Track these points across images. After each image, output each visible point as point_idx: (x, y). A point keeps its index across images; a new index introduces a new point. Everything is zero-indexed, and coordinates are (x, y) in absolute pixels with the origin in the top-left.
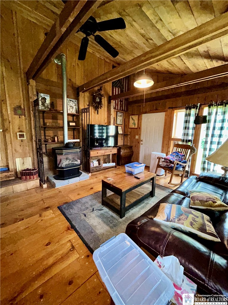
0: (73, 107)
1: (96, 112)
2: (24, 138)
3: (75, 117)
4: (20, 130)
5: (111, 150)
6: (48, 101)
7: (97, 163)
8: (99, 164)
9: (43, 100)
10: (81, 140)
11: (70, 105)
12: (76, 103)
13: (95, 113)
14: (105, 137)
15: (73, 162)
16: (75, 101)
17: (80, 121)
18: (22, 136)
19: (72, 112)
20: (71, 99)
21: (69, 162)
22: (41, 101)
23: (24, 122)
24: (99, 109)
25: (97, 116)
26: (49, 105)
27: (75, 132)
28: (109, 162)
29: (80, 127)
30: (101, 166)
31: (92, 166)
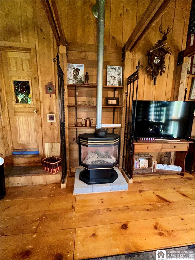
0: (115, 78)
1: (153, 81)
2: (54, 120)
3: (117, 93)
4: (50, 111)
5: (175, 145)
6: (82, 73)
7: (145, 162)
8: (150, 165)
9: (76, 72)
10: (123, 125)
11: (110, 74)
12: (120, 71)
13: (149, 84)
14: (163, 121)
15: (103, 159)
16: (119, 69)
17: (124, 97)
18: (51, 118)
19: (112, 84)
20: (113, 67)
21: (97, 158)
22: (73, 73)
23: (54, 101)
24: (157, 75)
25: (153, 88)
26: (82, 77)
27: (116, 113)
28: (169, 164)
29: (123, 105)
30: (152, 169)
31: (136, 166)
